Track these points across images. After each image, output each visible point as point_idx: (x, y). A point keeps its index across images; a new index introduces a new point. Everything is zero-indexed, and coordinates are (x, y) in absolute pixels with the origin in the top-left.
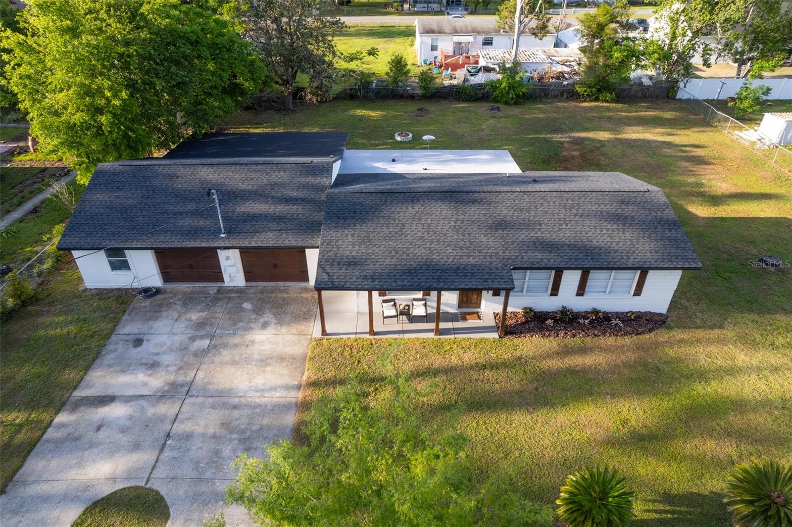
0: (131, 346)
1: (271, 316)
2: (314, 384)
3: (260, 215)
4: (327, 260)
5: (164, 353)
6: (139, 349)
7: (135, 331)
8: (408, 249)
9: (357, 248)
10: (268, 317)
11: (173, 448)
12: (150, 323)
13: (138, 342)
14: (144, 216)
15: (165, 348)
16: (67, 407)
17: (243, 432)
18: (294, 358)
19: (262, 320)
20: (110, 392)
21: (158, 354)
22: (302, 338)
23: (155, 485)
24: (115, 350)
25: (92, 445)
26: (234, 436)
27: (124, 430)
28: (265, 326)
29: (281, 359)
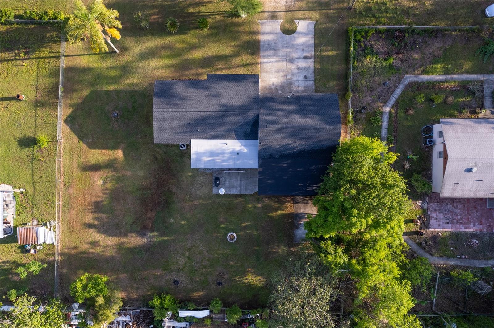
0: (307, 76)
1: (272, 88)
2: (257, 63)
3: (279, 104)
4: (257, 83)
5: (297, 73)
6: (304, 75)
7: (308, 81)
8: (234, 87)
9: (249, 87)
10: (273, 87)
11: (285, 44)
12: (305, 85)
13: (306, 77)
14: (316, 104)
15: (297, 75)
16: (313, 56)
17: (271, 48)
18: (264, 72)
19: (275, 86)
20: (305, 60)
21: (299, 73)
22: (262, 79)
23: (285, 36)
24: (311, 74)
25: (302, 45)
26: (272, 47)
27: (297, 49)
28: (273, 85)
29: (267, 72)
